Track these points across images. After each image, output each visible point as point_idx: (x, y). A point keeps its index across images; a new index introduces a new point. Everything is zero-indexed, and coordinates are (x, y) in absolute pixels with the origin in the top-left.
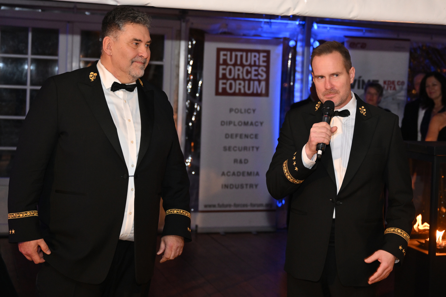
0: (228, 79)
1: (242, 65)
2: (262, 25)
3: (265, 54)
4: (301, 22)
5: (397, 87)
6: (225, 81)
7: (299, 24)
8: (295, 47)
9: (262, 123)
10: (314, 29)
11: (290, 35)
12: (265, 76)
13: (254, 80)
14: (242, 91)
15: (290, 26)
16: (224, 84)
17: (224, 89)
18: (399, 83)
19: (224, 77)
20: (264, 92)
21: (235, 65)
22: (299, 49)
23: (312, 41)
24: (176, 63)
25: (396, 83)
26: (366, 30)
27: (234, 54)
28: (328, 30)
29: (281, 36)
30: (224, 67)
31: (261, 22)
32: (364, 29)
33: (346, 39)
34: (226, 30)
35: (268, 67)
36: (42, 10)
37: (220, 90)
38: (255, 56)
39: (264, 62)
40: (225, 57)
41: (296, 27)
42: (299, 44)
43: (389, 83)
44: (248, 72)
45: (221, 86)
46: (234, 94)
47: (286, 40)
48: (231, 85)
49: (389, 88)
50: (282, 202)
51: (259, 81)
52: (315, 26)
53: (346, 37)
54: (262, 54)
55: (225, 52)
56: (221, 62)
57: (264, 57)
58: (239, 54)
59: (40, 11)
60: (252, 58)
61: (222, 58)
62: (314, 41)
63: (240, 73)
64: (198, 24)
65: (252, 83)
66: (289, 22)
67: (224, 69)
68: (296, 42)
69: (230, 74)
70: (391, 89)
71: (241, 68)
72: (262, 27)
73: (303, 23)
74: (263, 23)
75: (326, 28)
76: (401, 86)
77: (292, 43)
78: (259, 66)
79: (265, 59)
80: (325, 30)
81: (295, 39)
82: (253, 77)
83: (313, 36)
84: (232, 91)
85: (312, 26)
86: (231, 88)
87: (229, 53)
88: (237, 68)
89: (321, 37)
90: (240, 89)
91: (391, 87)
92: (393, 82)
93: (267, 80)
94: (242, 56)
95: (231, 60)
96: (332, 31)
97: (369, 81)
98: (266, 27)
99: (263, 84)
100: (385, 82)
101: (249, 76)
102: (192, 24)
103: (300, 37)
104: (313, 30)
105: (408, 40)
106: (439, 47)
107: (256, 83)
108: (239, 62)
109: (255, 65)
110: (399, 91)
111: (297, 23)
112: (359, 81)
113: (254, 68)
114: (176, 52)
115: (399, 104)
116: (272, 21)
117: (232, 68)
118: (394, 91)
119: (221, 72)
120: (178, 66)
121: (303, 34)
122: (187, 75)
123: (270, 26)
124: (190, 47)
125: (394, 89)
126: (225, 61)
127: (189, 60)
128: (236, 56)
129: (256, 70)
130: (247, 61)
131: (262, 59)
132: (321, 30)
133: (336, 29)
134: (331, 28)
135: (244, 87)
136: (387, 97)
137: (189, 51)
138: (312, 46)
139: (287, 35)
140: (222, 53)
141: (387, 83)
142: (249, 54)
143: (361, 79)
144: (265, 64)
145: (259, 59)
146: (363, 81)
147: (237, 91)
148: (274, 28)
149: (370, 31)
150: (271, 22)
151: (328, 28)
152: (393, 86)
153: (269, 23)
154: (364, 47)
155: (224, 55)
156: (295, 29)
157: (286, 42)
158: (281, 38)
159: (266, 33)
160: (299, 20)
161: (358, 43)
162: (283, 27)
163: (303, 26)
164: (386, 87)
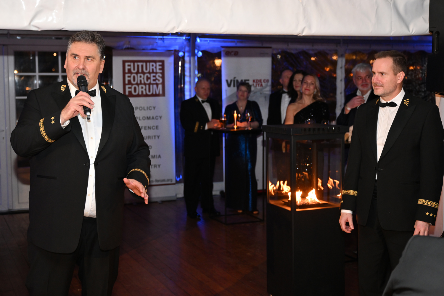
0: (132, 84)
1: (143, 73)
2: (157, 41)
4: (187, 38)
5: (264, 84)
6: (130, 86)
7: (186, 39)
8: (183, 57)
9: (161, 117)
10: (198, 42)
11: (179, 47)
12: (161, 80)
13: (153, 84)
14: (144, 93)
15: (178, 41)
16: (129, 88)
17: (130, 92)
18: (265, 81)
19: (130, 82)
20: (161, 93)
21: (137, 73)
22: (187, 59)
23: (196, 51)
25: (262, 81)
26: (237, 41)
27: (136, 64)
28: (209, 43)
29: (172, 49)
30: (129, 75)
31: (156, 38)
32: (236, 40)
33: (223, 49)
34: (129, 46)
35: (163, 74)
38: (153, 65)
39: (160, 69)
40: (129, 67)
41: (184, 41)
42: (186, 54)
43: (258, 81)
44: (148, 78)
45: (127, 90)
46: (138, 96)
48: (135, 88)
49: (257, 85)
50: (180, 177)
51: (157, 85)
52: (198, 40)
53: (222, 47)
54: (158, 64)
55: (129, 64)
56: (127, 71)
57: (160, 65)
58: (140, 64)
60: (150, 67)
61: (127, 68)
62: (198, 52)
63: (142, 79)
65: (151, 86)
66: (178, 37)
67: (129, 77)
68: (184, 53)
69: (134, 80)
70: (259, 86)
71: (142, 75)
72: (157, 43)
73: (189, 38)
74: (157, 39)
75: (207, 40)
76: (266, 83)
77: (181, 54)
79: (161, 67)
80: (206, 43)
81: (183, 50)
82: (152, 82)
83: (197, 47)
84: (137, 93)
85: (196, 40)
86: (135, 91)
87: (132, 64)
88: (139, 75)
89: (203, 48)
90: (142, 92)
91: (259, 84)
92: (260, 81)
93: (163, 84)
94: (142, 66)
95: (134, 69)
96: (211, 43)
97: (242, 80)
98: (160, 42)
99: (160, 86)
100: (254, 81)
101: (149, 81)
104: (196, 43)
105: (270, 48)
106: (293, 52)
107: (155, 86)
108: (140, 71)
109: (153, 72)
110: (265, 87)
111: (184, 38)
112: (234, 81)
113: (152, 75)
115: (265, 97)
116: (165, 37)
117: (135, 75)
118: (261, 87)
119: (127, 79)
121: (189, 46)
123: (163, 41)
126: (129, 70)
128: (138, 66)
129: (154, 76)
130: (146, 69)
131: (158, 67)
132: (203, 42)
133: (214, 41)
134: (209, 40)
135: (146, 90)
136: (256, 92)
138: (197, 55)
139: (177, 48)
140: (127, 64)
141: (255, 81)
142: (148, 64)
143: (236, 79)
144: (161, 71)
145: (156, 67)
146: (237, 81)
147: (140, 93)
148: (167, 42)
149: (241, 42)
150: (164, 38)
151: (208, 41)
152: (260, 84)
153: (163, 39)
154: (236, 54)
155: (129, 66)
156: (183, 43)
157: (176, 53)
158: (172, 50)
159: (160, 47)
160: (185, 35)
161: (232, 52)
162: (173, 41)
163: (188, 40)
164: (255, 84)
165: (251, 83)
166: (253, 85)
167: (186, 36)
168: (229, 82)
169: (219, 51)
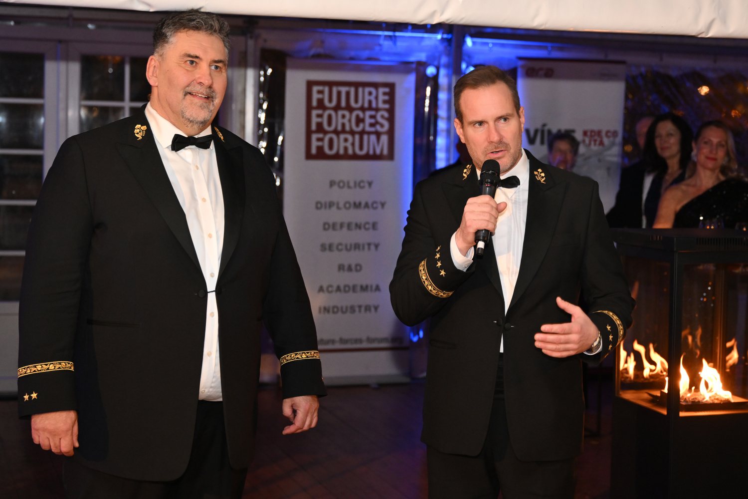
0: (326, 132)
1: (350, 109)
2: (381, 41)
3: (387, 90)
4: (445, 36)
5: (606, 141)
6: (320, 136)
7: (442, 39)
8: (436, 77)
9: (383, 205)
10: (468, 46)
11: (428, 57)
12: (386, 125)
13: (369, 133)
14: (350, 152)
15: (426, 43)
16: (319, 140)
17: (320, 149)
18: (609, 134)
19: (320, 128)
20: (385, 152)
21: (337, 108)
22: (443, 80)
23: (464, 66)
24: (239, 107)
25: (603, 134)
26: (552, 47)
27: (335, 90)
28: (490, 48)
29: (413, 59)
30: (320, 112)
31: (379, 36)
32: (549, 45)
33: (520, 63)
34: (320, 51)
35: (391, 111)
36: (16, 23)
37: (314, 151)
38: (370, 93)
39: (385, 102)
40: (320, 96)
41: (438, 43)
42: (443, 72)
43: (593, 134)
44: (359, 120)
45: (315, 144)
46: (337, 157)
47: (422, 65)
48: (331, 141)
49: (593, 143)
50: (418, 334)
51: (378, 135)
52: (469, 42)
53: (520, 58)
54: (381, 90)
55: (320, 88)
56: (314, 103)
57: (385, 94)
58: (344, 90)
59: (12, 23)
60: (365, 96)
61: (315, 96)
62: (467, 66)
63: (346, 121)
64: (275, 41)
65: (365, 137)
66: (426, 35)
67: (319, 116)
68: (438, 69)
69: (330, 124)
70: (595, 144)
71: (347, 113)
72: (380, 45)
73: (449, 36)
74: (382, 38)
75: (487, 44)
76: (611, 139)
77: (431, 71)
78: (377, 110)
79: (387, 98)
80: (485, 48)
81: (436, 63)
82: (368, 129)
83: (466, 58)
84: (334, 152)
85: (464, 42)
86: (331, 147)
87: (326, 89)
88: (340, 113)
89: (477, 60)
90: (346, 149)
91: (595, 141)
92: (599, 133)
93: (391, 133)
94: (348, 94)
95: (330, 100)
96: (497, 49)
97: (559, 131)
98: (387, 44)
99: (384, 139)
100: (585, 133)
101: (361, 126)
102: (265, 41)
103: (444, 60)
104: (465, 48)
105: (623, 62)
106: (674, 73)
107: (373, 138)
108: (343, 104)
109: (370, 108)
110: (610, 148)
111: (439, 37)
112: (543, 132)
113: (368, 113)
114: (240, 88)
115: (608, 169)
116: (397, 34)
117: (333, 113)
118: (601, 147)
119: (315, 120)
120: (243, 112)
121: (449, 55)
122: (258, 125)
123: (395, 43)
124: (262, 79)
125: (601, 143)
126: (321, 102)
127: (261, 101)
128: (339, 93)
129: (372, 117)
130: (356, 101)
131: (381, 98)
132: (478, 47)
133: (503, 45)
134: (493, 44)
135: (353, 144)
136: (589, 157)
137: (261, 87)
139: (422, 57)
140: (315, 89)
141: (589, 134)
142: (360, 90)
143: (546, 128)
144: (387, 106)
145: (377, 98)
146: (549, 132)
147: (342, 152)
148: (401, 45)
149: (561, 49)
150: (395, 36)
151: (491, 45)
152: (599, 139)
153: (393, 38)
154: (549, 74)
155: (320, 92)
156: (436, 47)
157: (421, 69)
158: (412, 63)
159: (387, 54)
160: (441, 31)
161: (541, 69)
162: (415, 43)
163: (448, 41)
164: (587, 140)
165: (578, 136)
166: (584, 141)
167: (443, 33)
168: (532, 133)
169: (512, 66)
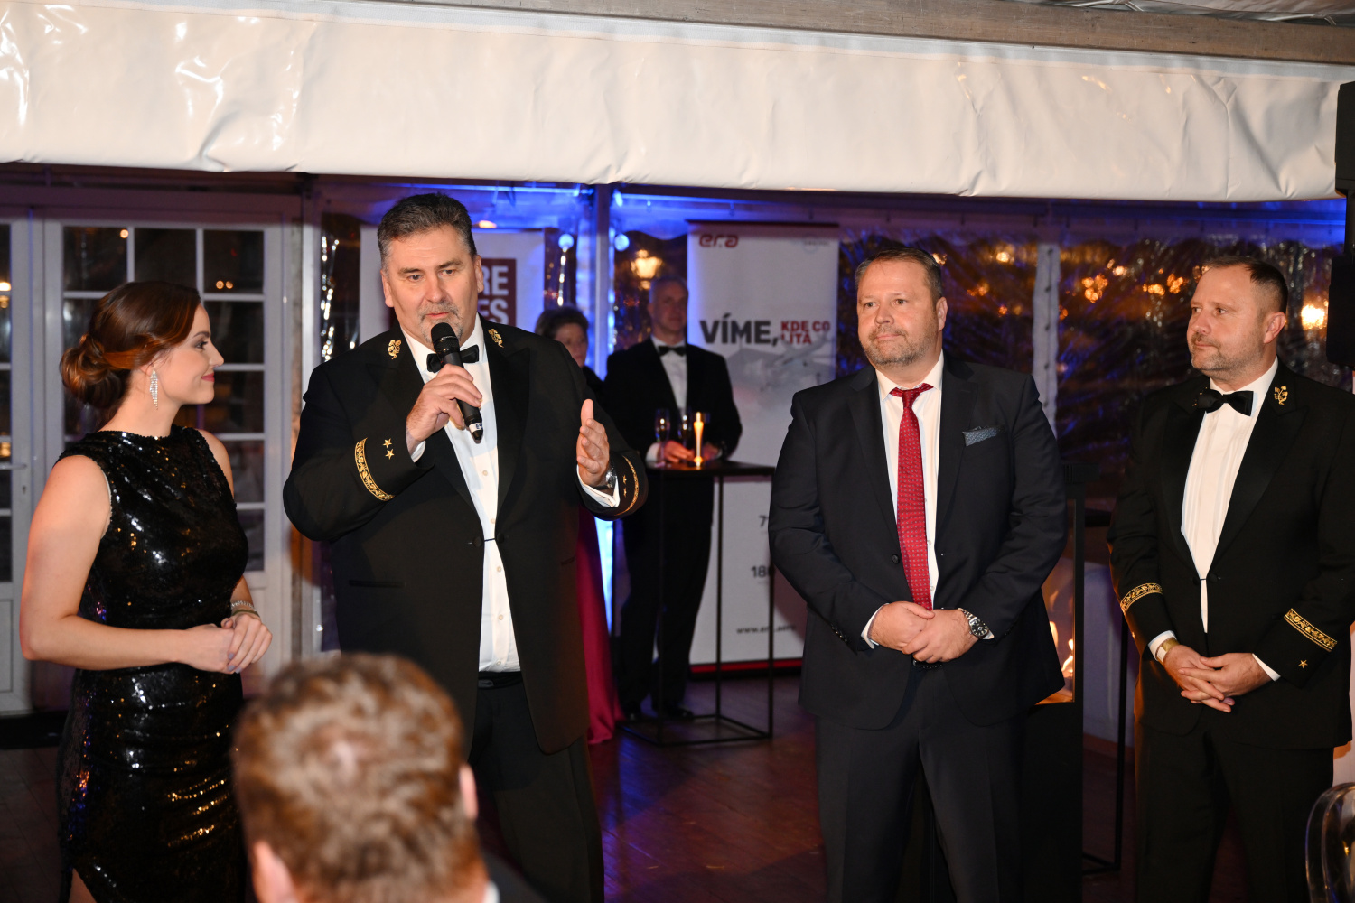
2: (495, 200)
3: (504, 269)
4: (584, 193)
5: (814, 336)
7: (580, 194)
8: (573, 250)
10: (617, 205)
11: (560, 222)
15: (559, 202)
18: (817, 326)
22: (583, 255)
23: (612, 234)
24: (293, 296)
25: (810, 327)
26: (735, 204)
28: (649, 208)
31: (493, 192)
35: (511, 299)
39: (501, 286)
41: (574, 202)
42: (583, 242)
43: (795, 326)
47: (552, 234)
49: (795, 339)
52: (619, 199)
53: (691, 222)
54: (496, 270)
57: (501, 275)
62: (616, 236)
64: (342, 203)
66: (557, 191)
68: (576, 238)
70: (798, 341)
72: (493, 206)
73: (590, 193)
74: (496, 195)
75: (645, 201)
76: (821, 333)
78: (491, 298)
79: (504, 280)
80: (642, 208)
81: (572, 230)
83: (615, 223)
85: (612, 199)
89: (632, 224)
91: (799, 336)
92: (804, 324)
96: (658, 209)
97: (748, 323)
98: (501, 204)
100: (784, 326)
102: (329, 202)
103: (584, 224)
104: (612, 208)
105: (835, 225)
110: (819, 346)
111: (576, 192)
112: (725, 324)
114: (294, 270)
116: (516, 189)
118: (807, 344)
120: (298, 304)
121: (589, 218)
122: (322, 324)
123: (513, 203)
124: (325, 258)
125: (807, 339)
127: (324, 288)
131: (497, 280)
132: (632, 207)
133: (666, 203)
134: (652, 201)
136: (791, 360)
137: (323, 268)
138: (614, 245)
139: (553, 221)
141: (789, 326)
143: (729, 320)
144: (505, 292)
146: (734, 324)
148: (522, 205)
150: (514, 193)
151: (649, 204)
152: (804, 334)
153: (511, 194)
154: (732, 243)
156: (572, 208)
157: (552, 238)
158: (539, 230)
159: (503, 218)
160: (578, 188)
161: (721, 236)
162: (542, 202)
163: (590, 198)
164: (787, 335)
165: (774, 329)
166: (783, 337)
167: (581, 190)
168: (710, 327)
169: (680, 233)
